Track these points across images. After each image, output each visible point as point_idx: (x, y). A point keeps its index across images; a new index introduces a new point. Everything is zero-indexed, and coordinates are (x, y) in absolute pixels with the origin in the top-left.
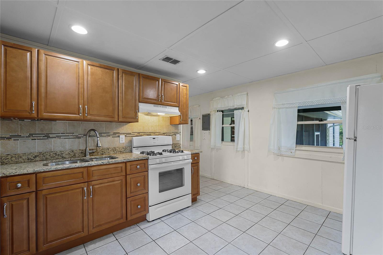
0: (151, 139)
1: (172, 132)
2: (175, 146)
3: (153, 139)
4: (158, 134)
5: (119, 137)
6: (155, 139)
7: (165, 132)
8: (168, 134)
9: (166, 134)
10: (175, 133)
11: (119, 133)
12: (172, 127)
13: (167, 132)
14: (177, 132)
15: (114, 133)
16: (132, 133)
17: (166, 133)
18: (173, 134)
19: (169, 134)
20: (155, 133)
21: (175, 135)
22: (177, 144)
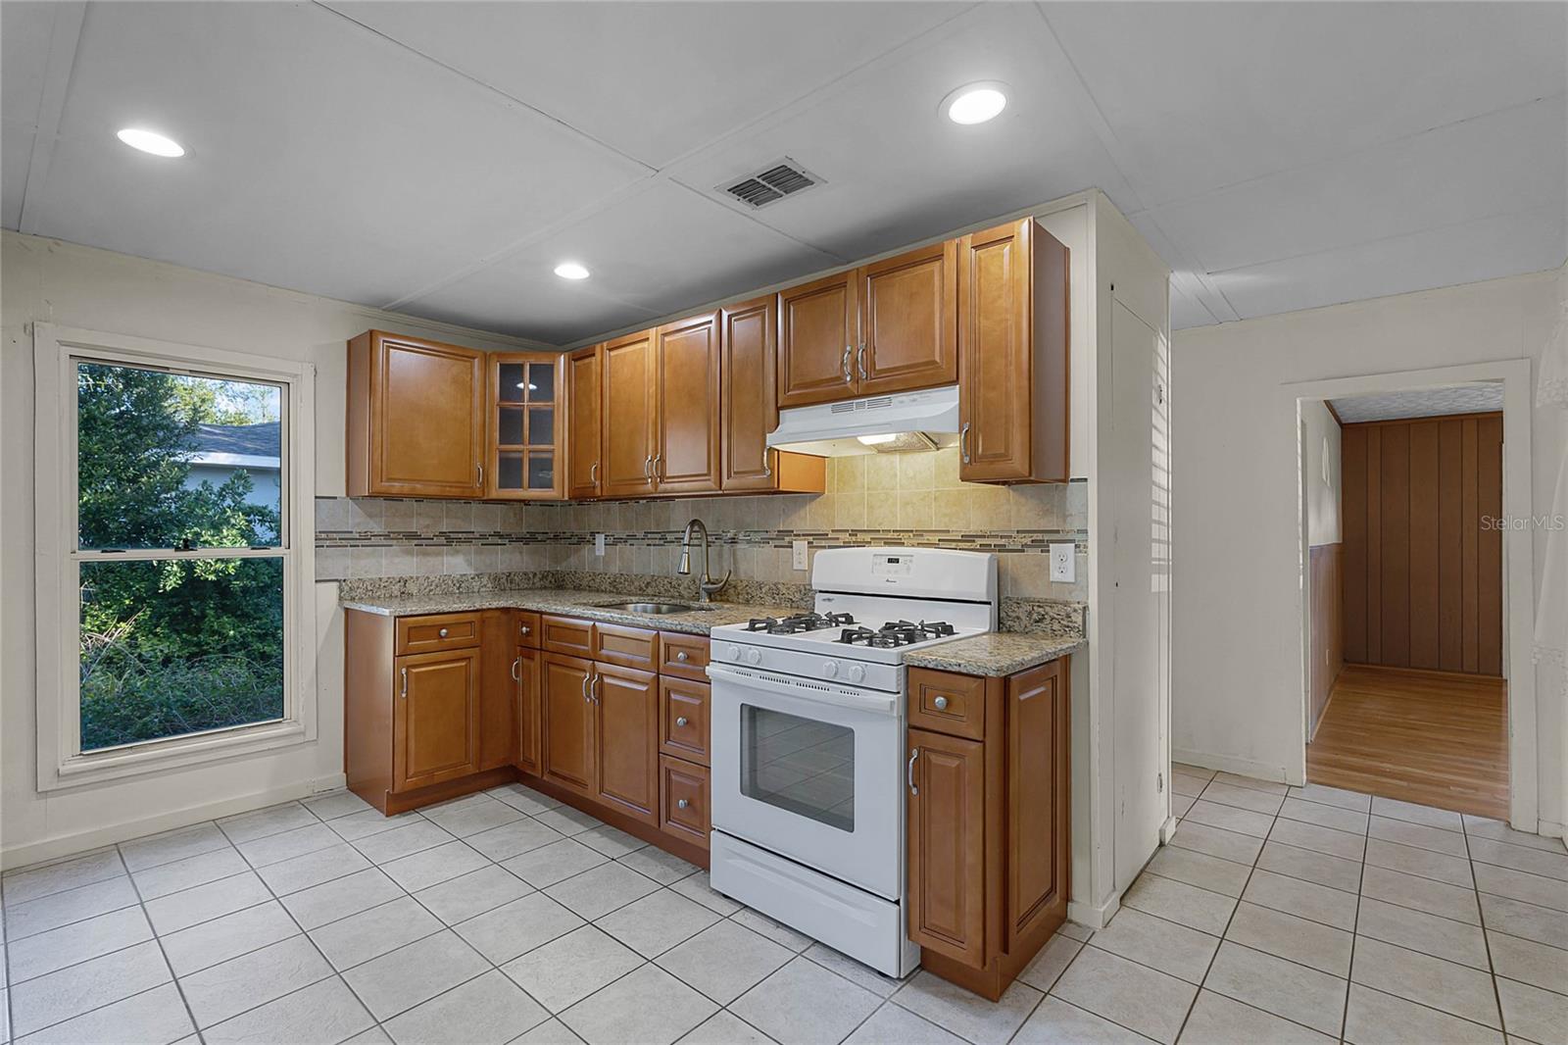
0: (878, 561)
1: (1018, 532)
2: (1035, 616)
3: (890, 561)
4: (935, 539)
5: (792, 547)
6: (897, 561)
7: (973, 529)
8: (992, 542)
9: (980, 541)
10: (1040, 537)
11: (792, 531)
12: (1023, 500)
13: (986, 528)
14: (1058, 532)
15: (779, 531)
16: (833, 531)
17: (984, 537)
18: (1028, 541)
19: (1003, 542)
20: (919, 533)
21: (1043, 546)
22: (1053, 603)
